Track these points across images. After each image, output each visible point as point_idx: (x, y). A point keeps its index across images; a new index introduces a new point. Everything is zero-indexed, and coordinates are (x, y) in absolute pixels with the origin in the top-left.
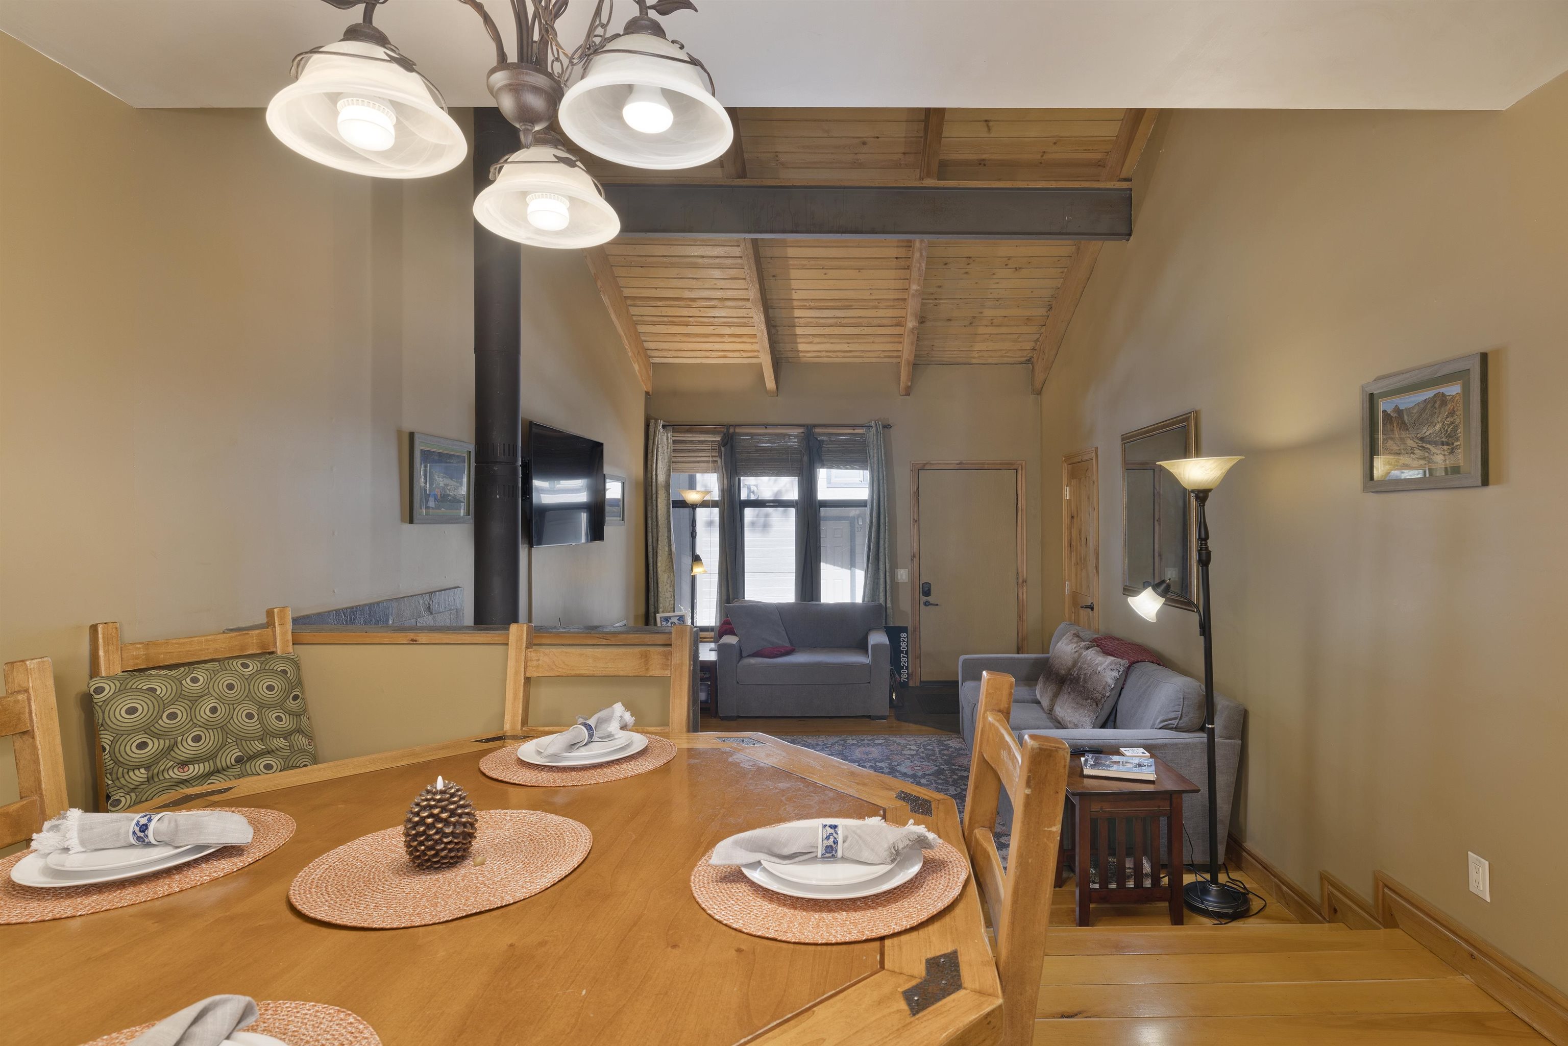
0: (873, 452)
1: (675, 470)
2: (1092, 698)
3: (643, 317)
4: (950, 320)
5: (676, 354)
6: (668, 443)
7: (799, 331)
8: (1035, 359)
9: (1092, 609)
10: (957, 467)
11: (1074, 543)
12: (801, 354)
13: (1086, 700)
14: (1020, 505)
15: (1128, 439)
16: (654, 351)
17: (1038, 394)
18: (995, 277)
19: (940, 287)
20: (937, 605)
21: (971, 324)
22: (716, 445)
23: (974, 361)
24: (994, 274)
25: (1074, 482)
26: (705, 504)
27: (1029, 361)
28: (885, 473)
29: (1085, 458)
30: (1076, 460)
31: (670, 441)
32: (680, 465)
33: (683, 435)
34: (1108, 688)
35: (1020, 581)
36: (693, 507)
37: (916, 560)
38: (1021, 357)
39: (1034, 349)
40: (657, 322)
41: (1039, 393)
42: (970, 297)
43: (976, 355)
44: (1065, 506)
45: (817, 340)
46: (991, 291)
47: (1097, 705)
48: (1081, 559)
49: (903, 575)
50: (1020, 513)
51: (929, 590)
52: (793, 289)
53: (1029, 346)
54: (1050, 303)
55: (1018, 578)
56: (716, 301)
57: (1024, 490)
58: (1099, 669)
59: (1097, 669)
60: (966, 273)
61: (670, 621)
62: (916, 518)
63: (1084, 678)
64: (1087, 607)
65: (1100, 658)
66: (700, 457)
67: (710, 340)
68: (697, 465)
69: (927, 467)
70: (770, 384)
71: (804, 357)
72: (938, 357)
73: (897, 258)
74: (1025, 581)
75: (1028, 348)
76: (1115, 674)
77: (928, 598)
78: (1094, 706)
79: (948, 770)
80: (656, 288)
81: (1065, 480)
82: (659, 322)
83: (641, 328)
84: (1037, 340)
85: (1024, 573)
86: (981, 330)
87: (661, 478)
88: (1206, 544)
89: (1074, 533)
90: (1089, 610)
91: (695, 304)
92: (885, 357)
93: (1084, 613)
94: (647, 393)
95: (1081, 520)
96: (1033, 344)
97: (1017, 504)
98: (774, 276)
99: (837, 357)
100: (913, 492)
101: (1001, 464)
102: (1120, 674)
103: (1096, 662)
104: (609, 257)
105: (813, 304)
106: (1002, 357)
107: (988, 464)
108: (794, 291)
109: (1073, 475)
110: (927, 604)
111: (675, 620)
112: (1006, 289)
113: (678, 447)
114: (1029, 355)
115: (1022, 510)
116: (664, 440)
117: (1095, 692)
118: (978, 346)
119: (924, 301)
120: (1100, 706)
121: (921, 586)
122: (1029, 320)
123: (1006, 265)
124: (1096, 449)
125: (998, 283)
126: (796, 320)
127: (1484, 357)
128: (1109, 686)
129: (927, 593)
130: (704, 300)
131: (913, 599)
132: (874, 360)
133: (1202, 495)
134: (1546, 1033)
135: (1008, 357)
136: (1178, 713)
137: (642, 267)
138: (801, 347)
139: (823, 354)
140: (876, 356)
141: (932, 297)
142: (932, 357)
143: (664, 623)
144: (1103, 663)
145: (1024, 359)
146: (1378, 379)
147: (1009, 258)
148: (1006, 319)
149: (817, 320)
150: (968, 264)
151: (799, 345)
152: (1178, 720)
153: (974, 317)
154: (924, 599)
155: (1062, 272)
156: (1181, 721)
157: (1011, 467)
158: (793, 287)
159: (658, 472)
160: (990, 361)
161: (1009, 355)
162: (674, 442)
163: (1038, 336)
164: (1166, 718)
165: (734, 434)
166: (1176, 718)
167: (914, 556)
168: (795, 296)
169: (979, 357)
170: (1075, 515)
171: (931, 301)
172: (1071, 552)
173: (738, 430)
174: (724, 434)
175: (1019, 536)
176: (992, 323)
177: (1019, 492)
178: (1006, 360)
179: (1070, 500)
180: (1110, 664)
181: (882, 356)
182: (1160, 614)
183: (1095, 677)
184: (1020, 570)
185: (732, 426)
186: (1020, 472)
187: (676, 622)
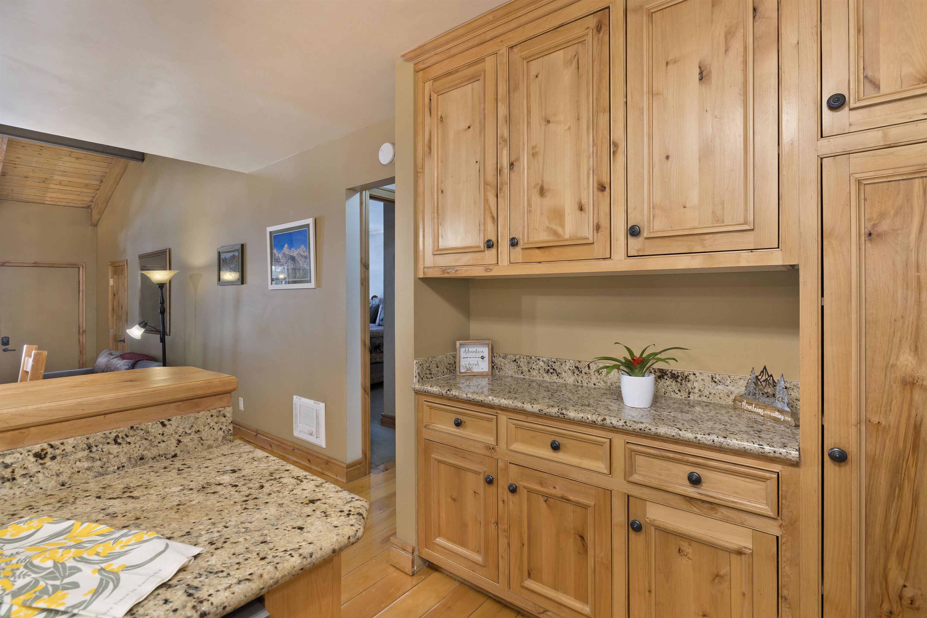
4: (27, 177)
8: (92, 207)
9: (124, 342)
11: (115, 309)
14: (81, 288)
15: (141, 257)
17: (94, 227)
19: (18, 158)
20: (15, 350)
21: (44, 182)
23: (47, 203)
25: (115, 276)
27: (89, 207)
29: (121, 264)
30: (117, 265)
35: (81, 331)
39: (92, 201)
41: (95, 225)
42: (43, 167)
43: (49, 200)
44: (110, 289)
46: (60, 167)
48: (119, 316)
50: (81, 293)
51: (8, 342)
53: (88, 199)
54: (101, 179)
55: (79, 330)
57: (84, 280)
58: (118, 366)
64: (121, 341)
65: (119, 361)
69: (7, 264)
74: (84, 332)
77: (7, 347)
81: (110, 275)
84: (94, 197)
85: (84, 327)
86: (52, 186)
89: (115, 303)
90: (123, 342)
93: (120, 344)
95: (119, 296)
96: (90, 198)
97: (79, 288)
101: (67, 264)
102: (129, 367)
103: (117, 363)
106: (69, 203)
107: (57, 264)
109: (115, 273)
110: (6, 350)
112: (70, 167)
114: (88, 204)
115: (83, 291)
118: (49, 195)
119: (5, 164)
122: (87, 186)
123: (70, 155)
124: (127, 260)
127: (242, 246)
129: (6, 344)
133: (161, 286)
134: (251, 441)
141: (12, 163)
144: (120, 363)
145: (84, 206)
146: (222, 247)
147: (72, 152)
148: (71, 183)
150: (40, 149)
153: (46, 179)
154: (4, 347)
157: (75, 266)
160: (59, 204)
161: (73, 202)
163: (94, 194)
169: (51, 201)
170: (116, 294)
171: (11, 165)
172: (113, 313)
175: (81, 306)
176: (60, 184)
177: (81, 281)
178: (71, 205)
179: (113, 286)
180: (124, 363)
182: (142, 336)
184: (81, 325)
186: (81, 269)
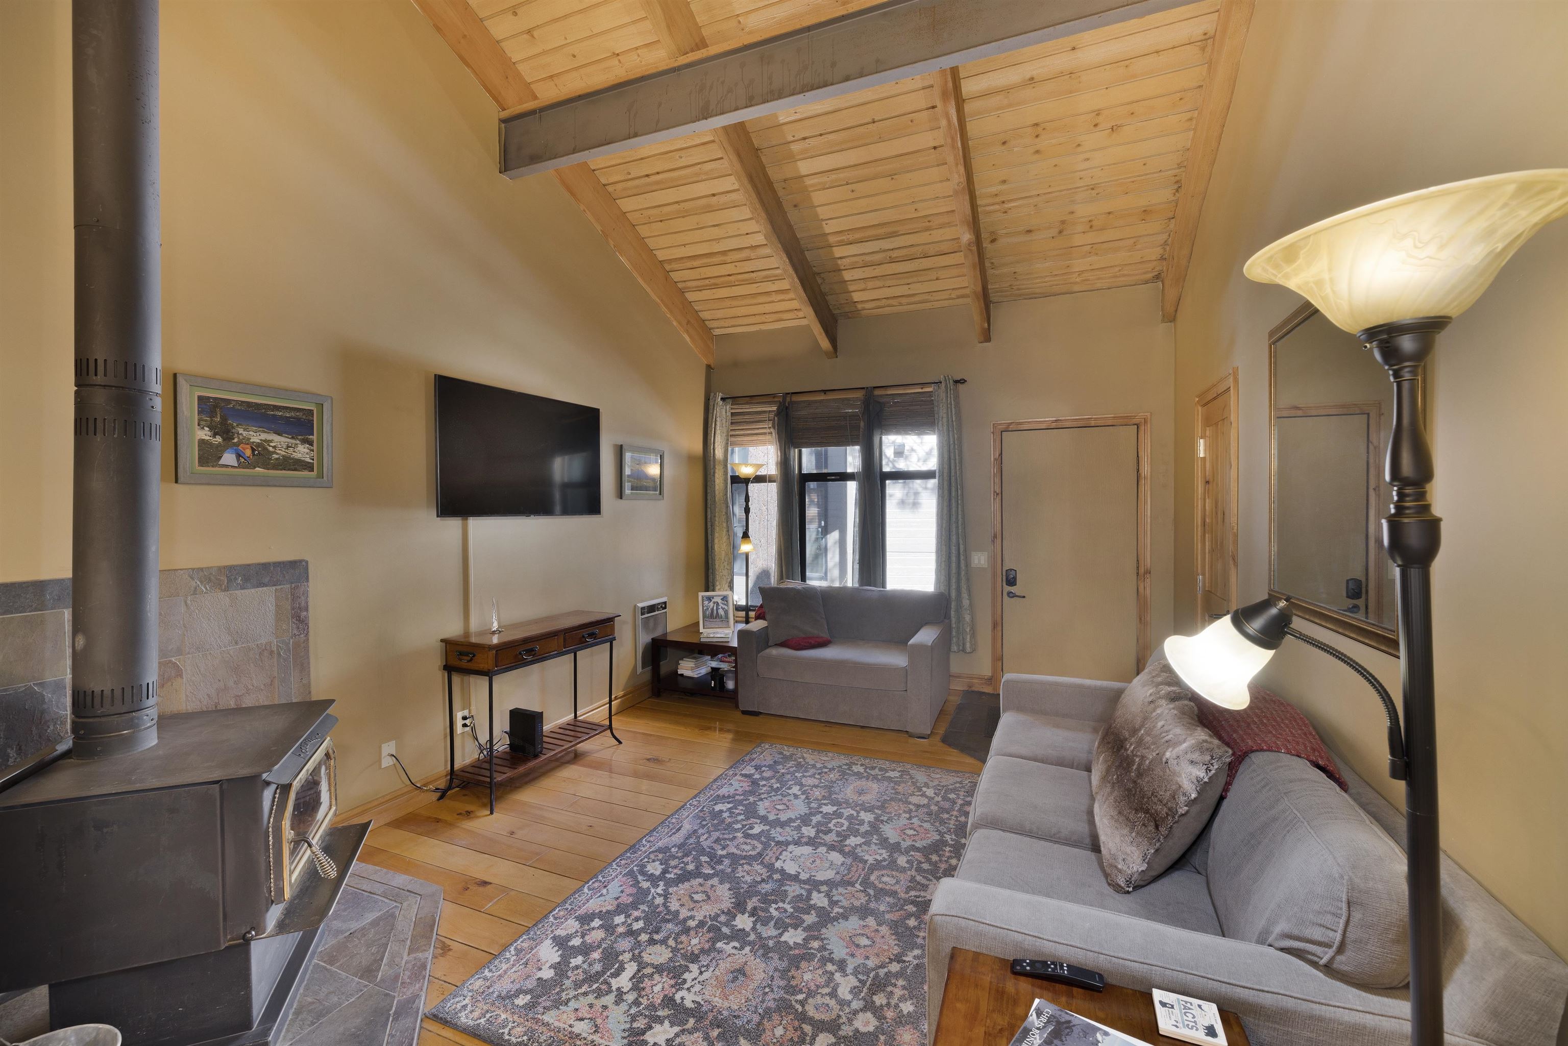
0: (942, 412)
1: (733, 444)
2: (1147, 811)
3: (687, 283)
4: (1029, 231)
5: (733, 322)
6: (727, 416)
7: (847, 276)
8: (1165, 273)
10: (1054, 425)
11: (1208, 520)
12: (859, 306)
13: (1137, 811)
14: (1142, 471)
16: (712, 322)
17: (1171, 322)
18: (1080, 149)
19: (1004, 182)
20: (1025, 597)
21: (1060, 232)
22: (772, 415)
23: (1076, 288)
24: (1079, 145)
25: (1210, 434)
26: (760, 479)
27: (1157, 277)
28: (956, 436)
30: (1212, 396)
31: (729, 414)
32: (739, 439)
33: (740, 406)
34: (1182, 799)
35: (1142, 571)
36: (746, 481)
37: (999, 541)
38: (1145, 273)
39: (1162, 258)
40: (701, 286)
41: (1173, 317)
42: (1050, 190)
43: (1079, 279)
44: (1199, 466)
45: (870, 284)
47: (1157, 827)
49: (980, 559)
50: (1142, 483)
51: (1015, 578)
52: (822, 220)
53: (1154, 253)
54: (1177, 178)
55: (1138, 567)
56: (747, 250)
57: (1149, 451)
58: (1168, 755)
59: (1164, 754)
60: (1037, 152)
61: (713, 600)
62: (998, 491)
63: (1140, 765)
65: (1178, 730)
66: (758, 429)
67: (760, 301)
68: (755, 438)
69: (1012, 427)
70: (825, 344)
71: (864, 309)
72: (1026, 289)
73: (935, 148)
74: (1148, 572)
75: (1154, 258)
76: (1199, 772)
77: (1012, 589)
78: (1151, 828)
79: (951, 846)
80: (684, 245)
81: (1199, 429)
82: (704, 286)
83: (691, 296)
84: (1166, 243)
85: (1148, 561)
86: (1078, 240)
87: (719, 453)
88: (1422, 496)
89: (1210, 504)
91: (728, 258)
92: (958, 297)
94: (709, 367)
95: (1217, 486)
96: (1159, 250)
98: (795, 206)
99: (901, 304)
100: (995, 459)
101: (1113, 420)
102: (1210, 774)
103: (1167, 738)
104: (627, 214)
105: (851, 237)
106: (1116, 277)
107: (1096, 420)
108: (824, 223)
109: (1209, 421)
110: (1011, 595)
111: (718, 600)
113: (736, 420)
114: (1157, 269)
115: (1146, 478)
116: (722, 412)
117: (1155, 800)
118: (1079, 265)
120: (1163, 830)
121: (1004, 574)
122: (1148, 212)
123: (1096, 125)
124: (1236, 371)
125: (1088, 159)
126: (839, 262)
128: (1184, 794)
129: (1011, 582)
130: (736, 252)
131: (994, 589)
132: (946, 303)
135: (1124, 275)
136: (1331, 934)
137: (661, 221)
138: (856, 297)
139: (884, 302)
140: (947, 297)
141: (998, 199)
142: (1019, 289)
143: (706, 603)
144: (1180, 743)
145: (1150, 275)
147: (1098, 113)
148: (1111, 216)
149: (863, 257)
150: (1037, 136)
151: (853, 294)
152: (1330, 953)
153: (1063, 222)
154: (1008, 589)
155: (1191, 119)
156: (1339, 958)
157: (1131, 421)
158: (821, 217)
159: (716, 446)
160: (1100, 285)
161: (1125, 271)
162: (732, 414)
163: (1165, 236)
164: (1296, 932)
165: (791, 403)
166: (1328, 946)
167: (995, 537)
168: (827, 230)
169: (1083, 281)
170: (1211, 477)
171: (997, 207)
172: (1205, 532)
173: (796, 398)
174: (780, 403)
176: (1091, 227)
177: (1141, 454)
178: (1122, 281)
179: (1204, 458)
180: (1192, 748)
181: (953, 296)
183: (1158, 771)
184: (1141, 555)
185: (789, 393)
186: (1143, 430)
187: (720, 601)
